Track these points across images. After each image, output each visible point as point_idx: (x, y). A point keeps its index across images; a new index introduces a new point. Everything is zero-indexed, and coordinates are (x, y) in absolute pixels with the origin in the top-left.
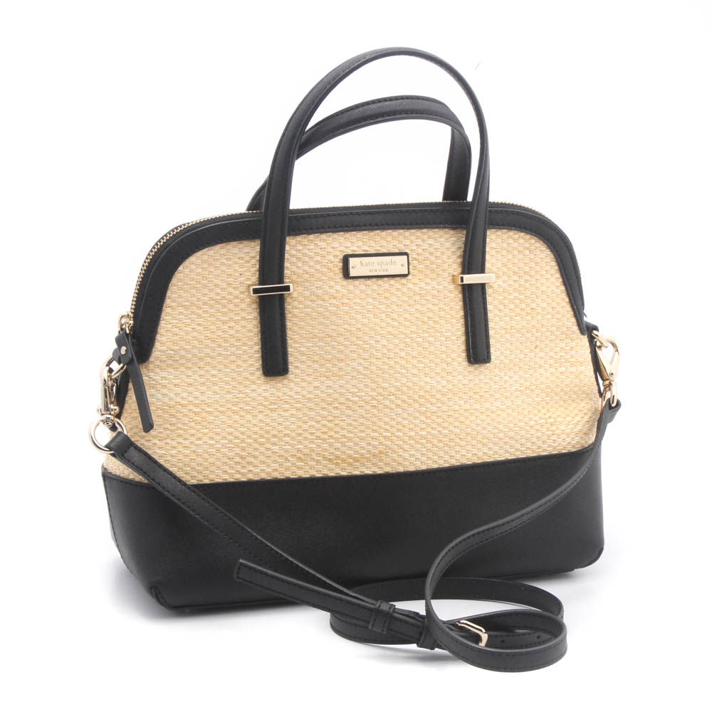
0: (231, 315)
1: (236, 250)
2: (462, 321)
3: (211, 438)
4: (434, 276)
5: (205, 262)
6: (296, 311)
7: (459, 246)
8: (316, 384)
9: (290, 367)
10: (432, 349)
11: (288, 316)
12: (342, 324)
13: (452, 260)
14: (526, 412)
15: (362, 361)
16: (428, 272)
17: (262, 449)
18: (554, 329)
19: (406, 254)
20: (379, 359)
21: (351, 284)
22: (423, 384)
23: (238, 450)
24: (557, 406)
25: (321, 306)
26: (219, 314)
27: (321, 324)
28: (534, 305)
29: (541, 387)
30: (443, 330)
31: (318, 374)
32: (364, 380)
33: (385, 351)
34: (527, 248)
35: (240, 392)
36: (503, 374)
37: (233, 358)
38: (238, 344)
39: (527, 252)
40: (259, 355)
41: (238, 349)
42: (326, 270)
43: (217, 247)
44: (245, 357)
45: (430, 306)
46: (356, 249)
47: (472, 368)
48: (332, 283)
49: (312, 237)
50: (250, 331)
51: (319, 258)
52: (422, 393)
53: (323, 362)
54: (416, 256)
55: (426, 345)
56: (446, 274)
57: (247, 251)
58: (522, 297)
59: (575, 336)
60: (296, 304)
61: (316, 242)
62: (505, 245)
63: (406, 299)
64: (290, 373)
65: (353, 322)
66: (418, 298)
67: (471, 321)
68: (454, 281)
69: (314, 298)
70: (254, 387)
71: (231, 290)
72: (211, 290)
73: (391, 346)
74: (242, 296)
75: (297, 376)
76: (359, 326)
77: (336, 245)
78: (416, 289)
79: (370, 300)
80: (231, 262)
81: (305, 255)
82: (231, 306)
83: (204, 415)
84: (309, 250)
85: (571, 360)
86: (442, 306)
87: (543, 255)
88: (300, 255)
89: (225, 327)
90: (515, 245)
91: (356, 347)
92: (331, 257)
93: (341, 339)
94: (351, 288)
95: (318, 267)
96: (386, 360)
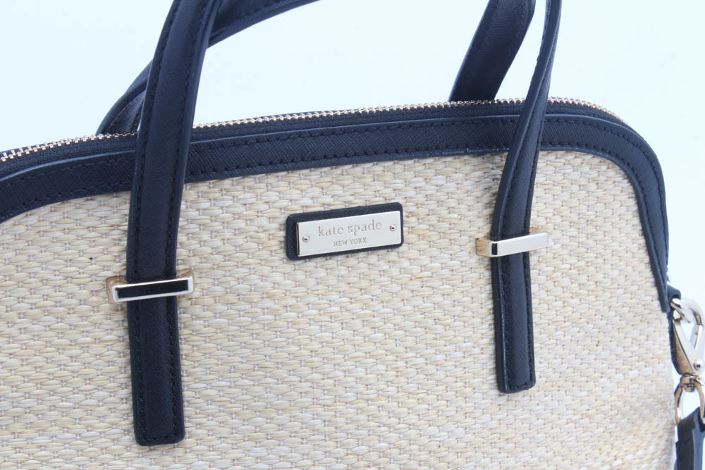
0: (74, 334)
1: (81, 214)
2: (490, 319)
4: (444, 242)
5: (18, 237)
6: (198, 324)
7: (486, 186)
8: (237, 454)
9: (187, 424)
10: (441, 374)
11: (184, 333)
12: (284, 344)
13: (475, 213)
14: (582, 457)
15: (320, 410)
16: (434, 236)
18: (626, 309)
19: (397, 207)
20: (351, 403)
21: (299, 271)
22: (425, 440)
24: (623, 434)
25: (246, 313)
26: (50, 333)
27: (246, 345)
28: (600, 276)
29: (604, 408)
30: (460, 339)
31: (239, 436)
32: (323, 443)
33: (361, 388)
34: (593, 180)
36: (549, 398)
37: (79, 413)
38: (88, 387)
39: (593, 186)
40: (127, 406)
41: (88, 395)
42: (254, 246)
43: (44, 210)
44: (102, 410)
45: (438, 298)
46: (308, 202)
47: (503, 399)
48: (266, 270)
49: (227, 183)
50: (111, 363)
51: (241, 224)
52: (424, 456)
53: (248, 414)
54: (413, 209)
55: (432, 369)
56: (465, 238)
57: (103, 214)
58: (582, 263)
59: (653, 316)
60: (198, 310)
61: (236, 193)
62: (559, 177)
63: (396, 288)
64: (187, 435)
65: (304, 339)
66: (416, 285)
67: (507, 321)
68: (477, 249)
69: (232, 298)
71: (73, 288)
72: (33, 291)
73: (372, 378)
74: (94, 298)
75: (200, 440)
76: (316, 346)
77: (273, 196)
78: (415, 269)
79: (335, 296)
80: (71, 237)
81: (214, 218)
82: (74, 319)
84: (222, 208)
85: (646, 356)
86: (458, 296)
87: (617, 190)
88: (205, 219)
89: (63, 356)
90: (576, 175)
91: (309, 384)
92: (263, 221)
93: (282, 373)
94: (300, 276)
95: (240, 240)
96: (362, 404)
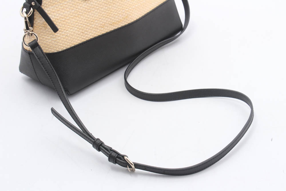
3: (71, 29)
17: (89, 28)
23: (81, 31)
35: (77, 8)
70: (81, 5)
83: (67, 21)
